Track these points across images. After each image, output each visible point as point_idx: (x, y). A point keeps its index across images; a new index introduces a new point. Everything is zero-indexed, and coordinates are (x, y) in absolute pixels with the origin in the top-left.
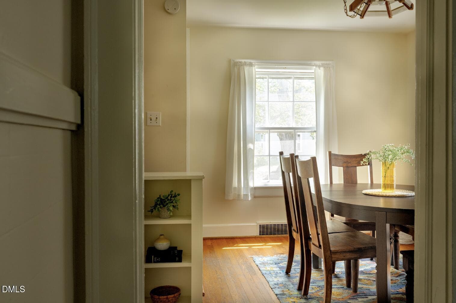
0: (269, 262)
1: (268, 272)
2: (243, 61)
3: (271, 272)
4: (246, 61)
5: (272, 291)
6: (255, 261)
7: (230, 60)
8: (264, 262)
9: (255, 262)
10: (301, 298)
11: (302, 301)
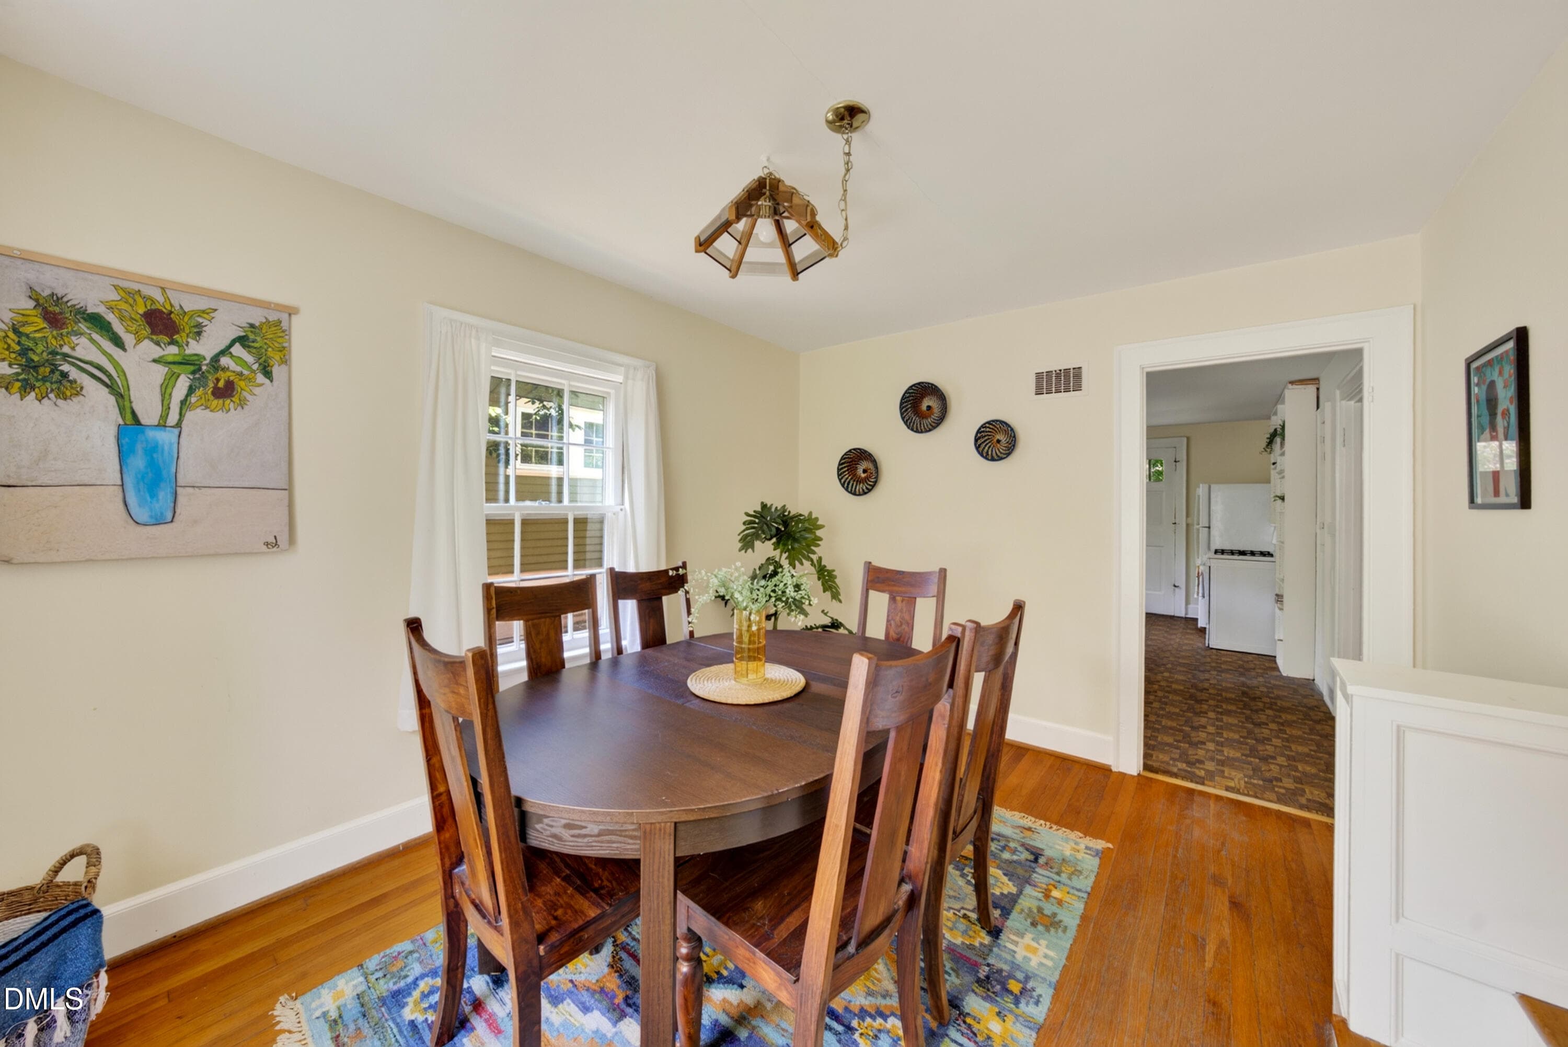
10: (963, 1015)
11: (974, 1004)
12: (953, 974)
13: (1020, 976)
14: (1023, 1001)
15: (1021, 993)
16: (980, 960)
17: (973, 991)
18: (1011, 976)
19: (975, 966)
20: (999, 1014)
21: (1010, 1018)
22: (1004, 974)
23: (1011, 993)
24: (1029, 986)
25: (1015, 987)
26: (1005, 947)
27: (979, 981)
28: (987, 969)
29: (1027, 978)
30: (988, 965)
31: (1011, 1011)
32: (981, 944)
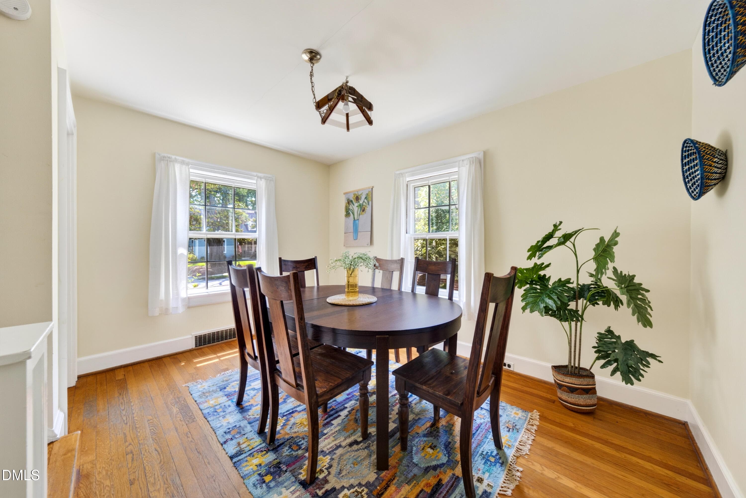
0: (211, 389)
1: (212, 410)
2: (173, 157)
3: (216, 407)
4: (177, 158)
5: (223, 451)
6: (192, 393)
7: (155, 153)
8: (204, 391)
9: (191, 395)
10: (268, 451)
11: (270, 457)
12: (288, 454)
13: (272, 484)
14: (258, 478)
15: (263, 479)
16: (290, 469)
17: (276, 459)
18: (274, 479)
19: (288, 465)
20: (260, 465)
21: (255, 468)
22: (277, 477)
23: (266, 475)
24: (264, 485)
25: (268, 478)
26: (293, 485)
27: (280, 463)
28: (285, 469)
29: (269, 488)
30: (286, 471)
31: (257, 471)
32: (301, 473)
